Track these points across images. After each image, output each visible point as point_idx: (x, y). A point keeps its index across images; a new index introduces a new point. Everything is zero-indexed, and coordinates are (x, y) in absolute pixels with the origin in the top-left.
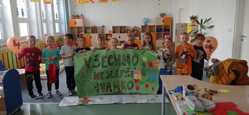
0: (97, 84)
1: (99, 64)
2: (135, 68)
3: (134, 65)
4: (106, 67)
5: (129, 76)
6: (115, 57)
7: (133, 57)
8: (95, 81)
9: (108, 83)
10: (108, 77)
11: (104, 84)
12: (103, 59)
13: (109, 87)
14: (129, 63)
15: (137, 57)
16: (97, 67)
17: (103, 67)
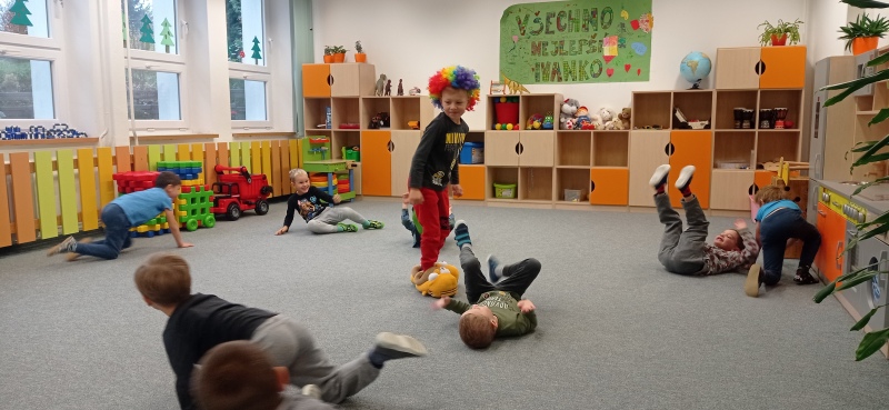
0: (537, 65)
1: (542, 28)
2: (606, 34)
3: (605, 28)
4: (553, 32)
5: (594, 51)
6: (570, 16)
7: (603, 13)
8: (533, 57)
9: (555, 64)
10: (556, 52)
11: (548, 65)
12: (548, 19)
13: (556, 71)
14: (595, 25)
15: (611, 12)
16: (538, 33)
17: (547, 32)
